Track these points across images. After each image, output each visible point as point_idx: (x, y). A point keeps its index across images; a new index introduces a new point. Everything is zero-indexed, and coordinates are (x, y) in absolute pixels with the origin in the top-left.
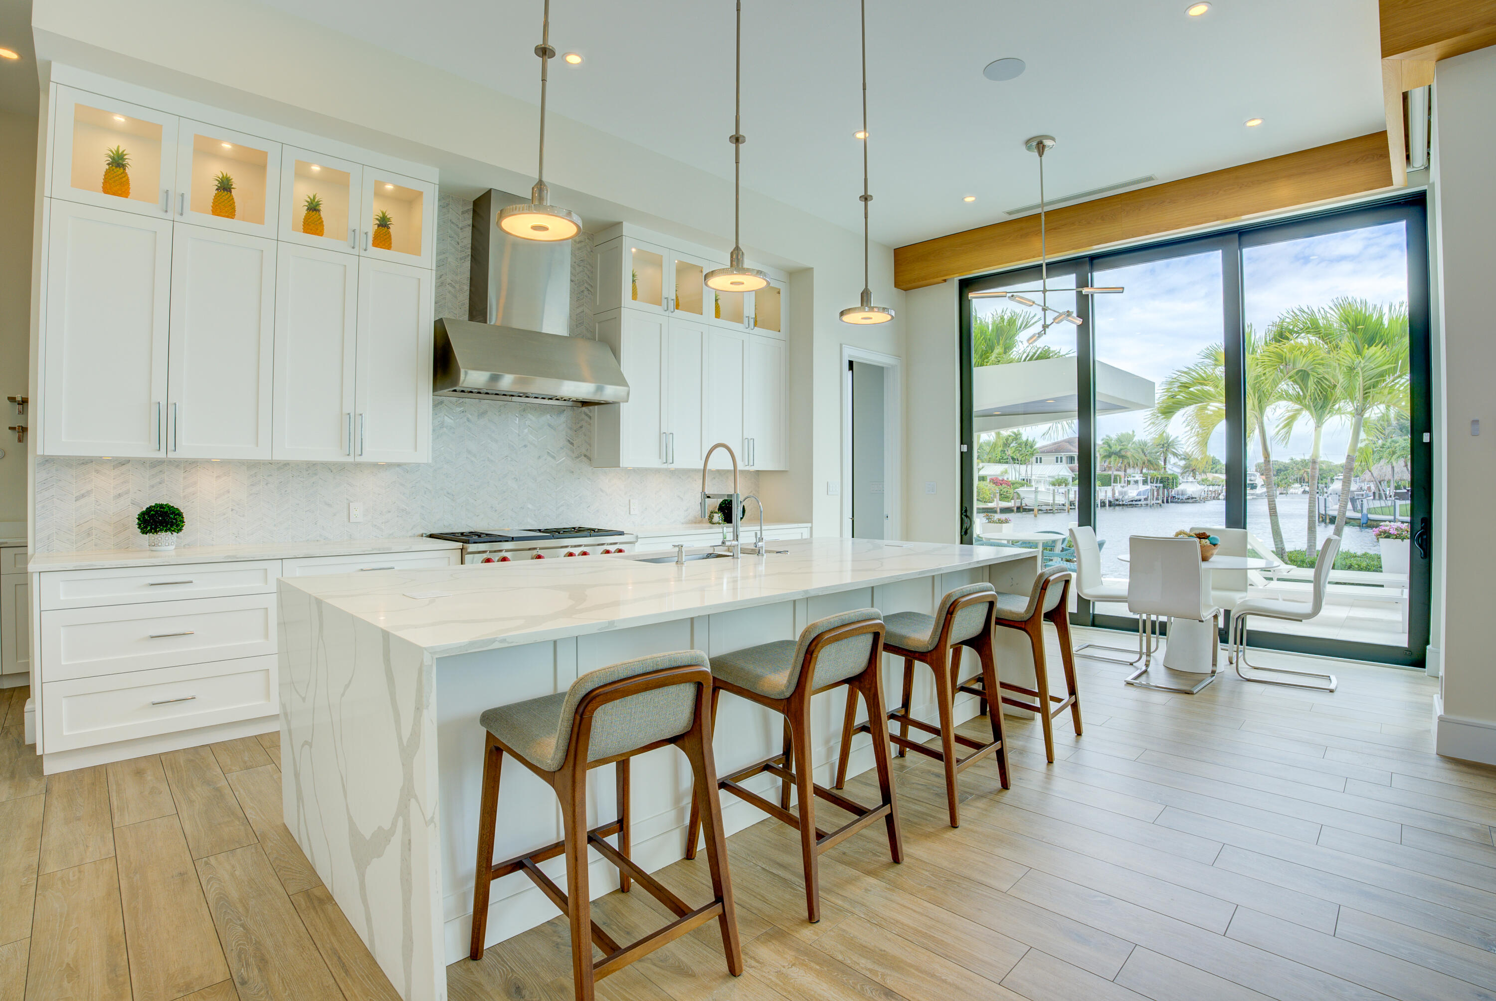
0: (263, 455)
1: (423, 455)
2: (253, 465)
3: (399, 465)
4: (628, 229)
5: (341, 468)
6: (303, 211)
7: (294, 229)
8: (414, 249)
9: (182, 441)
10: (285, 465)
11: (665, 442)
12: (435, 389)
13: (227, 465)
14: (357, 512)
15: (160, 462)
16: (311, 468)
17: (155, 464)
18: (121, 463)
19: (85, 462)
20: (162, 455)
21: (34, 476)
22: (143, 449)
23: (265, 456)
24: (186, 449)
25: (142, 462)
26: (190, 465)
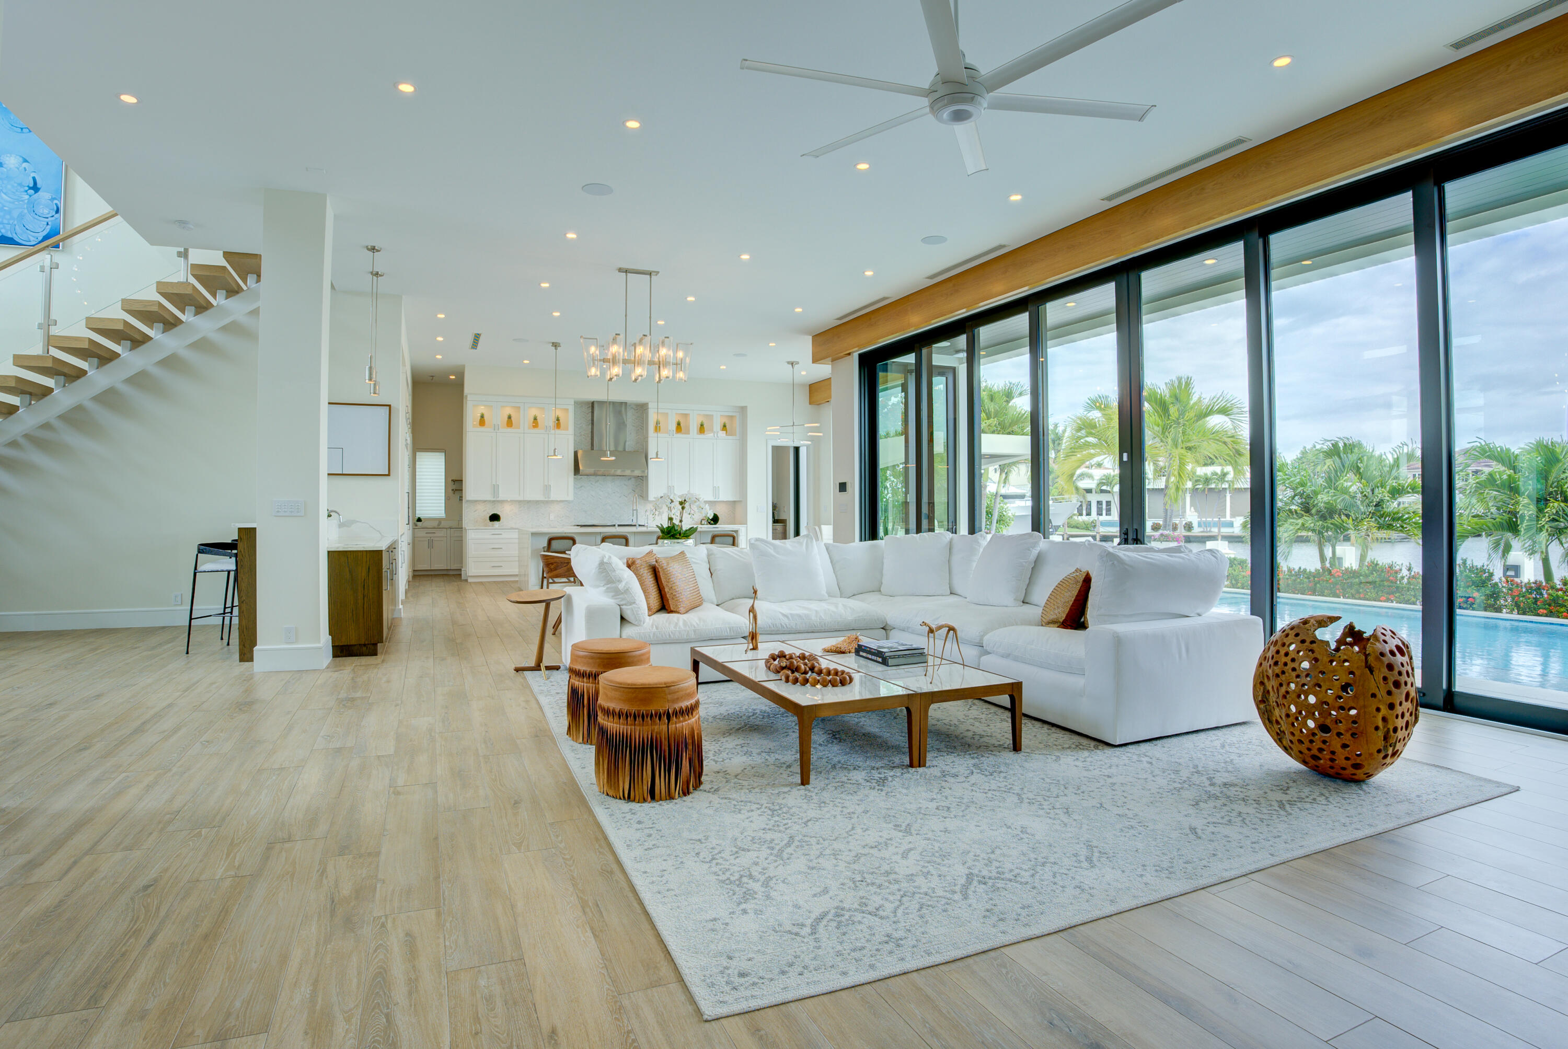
0: (521, 498)
2: (520, 502)
8: (567, 429)
9: (500, 495)
10: (529, 502)
13: (513, 502)
16: (537, 502)
19: (476, 501)
21: (464, 505)
23: (522, 499)
24: (502, 497)
25: (490, 501)
26: (502, 502)
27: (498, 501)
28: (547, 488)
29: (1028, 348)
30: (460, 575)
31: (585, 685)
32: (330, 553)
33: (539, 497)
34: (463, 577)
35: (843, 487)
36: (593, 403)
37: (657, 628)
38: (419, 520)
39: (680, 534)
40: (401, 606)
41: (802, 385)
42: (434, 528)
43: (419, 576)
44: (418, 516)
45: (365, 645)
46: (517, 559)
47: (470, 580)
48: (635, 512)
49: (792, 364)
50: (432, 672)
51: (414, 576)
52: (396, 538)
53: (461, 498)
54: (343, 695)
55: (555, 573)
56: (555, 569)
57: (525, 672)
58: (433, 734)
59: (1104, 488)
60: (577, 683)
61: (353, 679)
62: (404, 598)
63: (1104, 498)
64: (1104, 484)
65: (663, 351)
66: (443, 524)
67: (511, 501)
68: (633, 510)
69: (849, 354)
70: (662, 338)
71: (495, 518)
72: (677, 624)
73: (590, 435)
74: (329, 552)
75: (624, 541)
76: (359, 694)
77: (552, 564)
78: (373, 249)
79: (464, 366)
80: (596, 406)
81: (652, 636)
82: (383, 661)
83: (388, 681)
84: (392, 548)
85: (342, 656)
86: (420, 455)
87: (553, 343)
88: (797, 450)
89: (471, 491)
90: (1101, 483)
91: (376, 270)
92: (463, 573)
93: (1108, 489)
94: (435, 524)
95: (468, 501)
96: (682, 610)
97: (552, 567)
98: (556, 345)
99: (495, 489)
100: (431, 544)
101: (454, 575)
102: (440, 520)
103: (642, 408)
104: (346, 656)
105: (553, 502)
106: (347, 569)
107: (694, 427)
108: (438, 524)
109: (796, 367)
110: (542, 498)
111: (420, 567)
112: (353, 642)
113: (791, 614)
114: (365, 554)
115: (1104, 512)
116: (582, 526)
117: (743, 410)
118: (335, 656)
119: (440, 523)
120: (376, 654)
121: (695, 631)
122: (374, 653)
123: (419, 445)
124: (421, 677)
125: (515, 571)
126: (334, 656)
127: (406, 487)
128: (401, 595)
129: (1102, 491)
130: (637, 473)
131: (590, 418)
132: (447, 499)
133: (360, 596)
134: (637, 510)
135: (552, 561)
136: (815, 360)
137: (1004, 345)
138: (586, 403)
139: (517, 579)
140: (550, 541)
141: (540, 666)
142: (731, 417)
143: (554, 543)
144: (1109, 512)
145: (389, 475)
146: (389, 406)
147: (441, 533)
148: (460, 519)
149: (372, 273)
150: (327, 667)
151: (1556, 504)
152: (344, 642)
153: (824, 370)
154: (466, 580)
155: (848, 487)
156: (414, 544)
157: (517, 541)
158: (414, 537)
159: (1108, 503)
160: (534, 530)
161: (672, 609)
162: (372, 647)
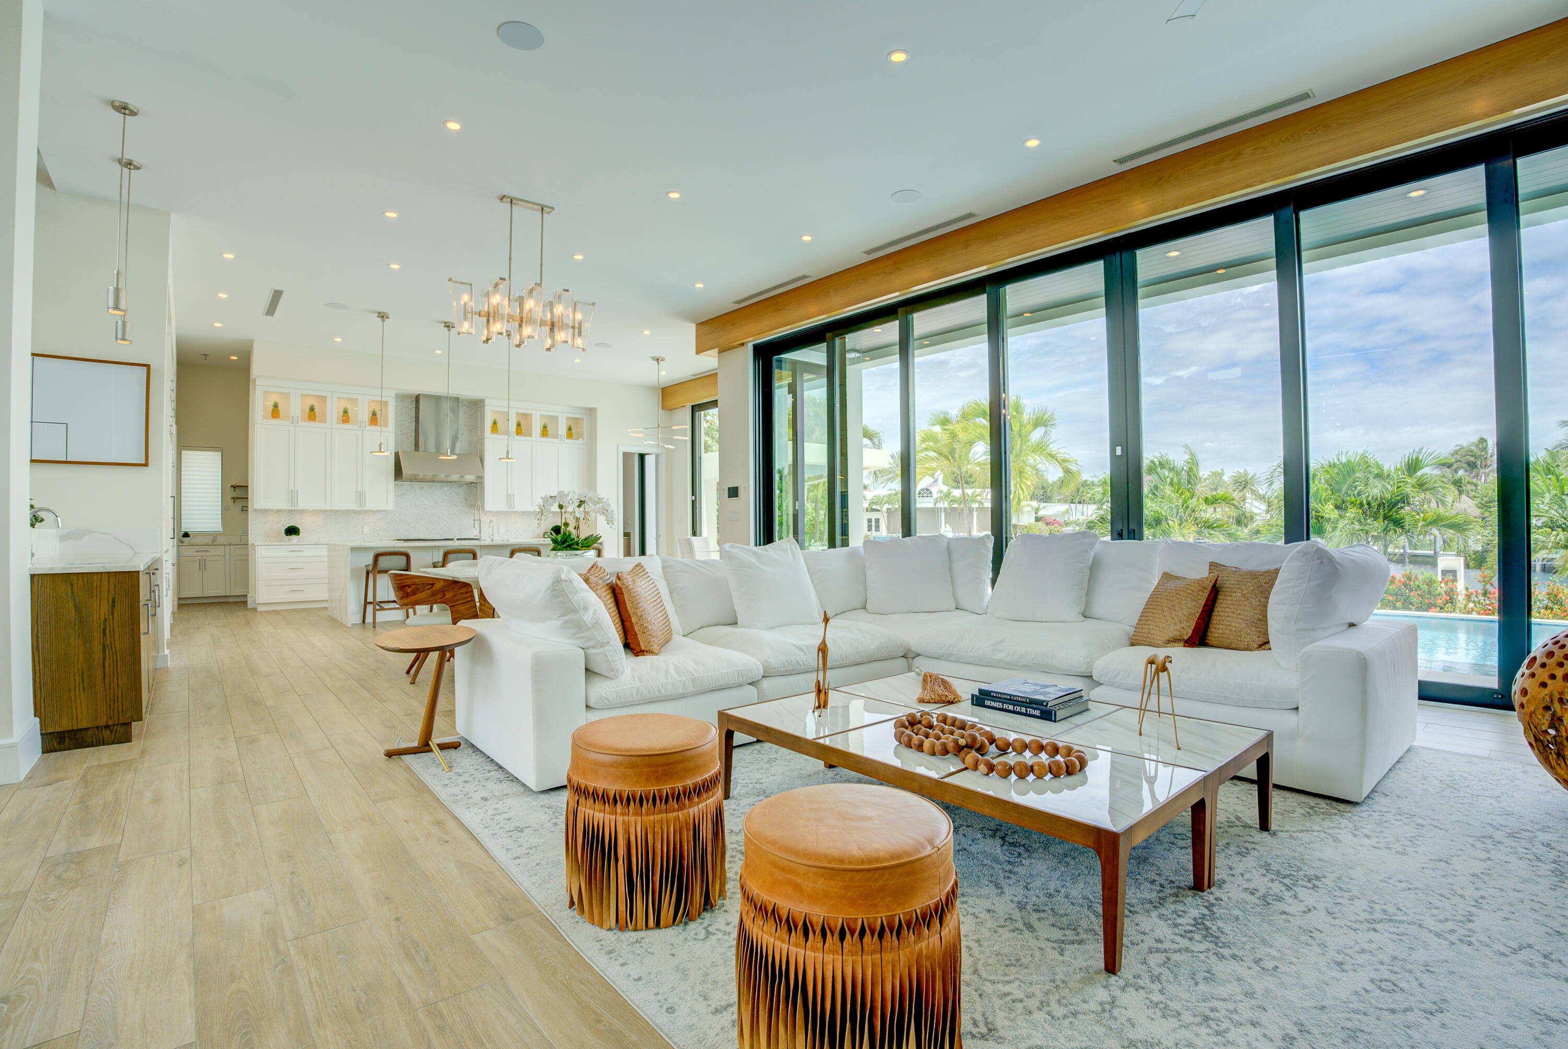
0: (328, 507)
1: (390, 507)
2: (324, 512)
3: (384, 511)
4: (487, 402)
5: (360, 512)
6: (342, 413)
7: (338, 423)
11: (510, 498)
12: (395, 480)
14: (366, 529)
15: (291, 511)
16: (347, 512)
17: (290, 511)
18: (279, 511)
20: (293, 508)
22: (285, 506)
23: (329, 508)
24: (301, 506)
25: (285, 511)
26: (302, 512)
27: (297, 511)
28: (361, 496)
29: (898, 356)
30: (246, 602)
31: (620, 819)
32: (36, 579)
33: (351, 506)
34: (250, 605)
35: (733, 492)
36: (417, 398)
37: (641, 681)
38: (186, 535)
39: (577, 544)
40: (167, 652)
41: (652, 388)
42: (207, 545)
43: (185, 604)
44: (184, 530)
45: (107, 727)
46: (326, 581)
47: (260, 609)
48: (477, 523)
49: (658, 360)
50: (240, 770)
51: (180, 606)
52: (158, 556)
53: (245, 509)
54: (59, 847)
55: (413, 598)
56: (414, 593)
57: (404, 757)
58: (281, 946)
59: (874, 507)
60: (597, 814)
61: (82, 801)
62: (169, 637)
63: (874, 516)
64: (876, 503)
65: (559, 309)
66: (220, 540)
67: (314, 511)
68: (474, 520)
69: (743, 344)
70: (559, 290)
71: (292, 531)
72: (666, 671)
73: (413, 435)
74: (32, 576)
75: (472, 555)
76: (94, 842)
77: (409, 586)
78: (123, 109)
79: (251, 342)
80: (421, 400)
81: (634, 693)
82: (143, 753)
83: (157, 800)
84: (153, 570)
85: (60, 750)
86: (185, 454)
87: (379, 313)
88: (642, 457)
89: (259, 498)
90: (872, 503)
91: (128, 156)
92: (249, 600)
93: (878, 508)
94: (209, 540)
95: (255, 510)
96: (655, 648)
97: (409, 590)
98: (382, 316)
99: (293, 495)
100: (203, 565)
101: (235, 602)
102: (214, 536)
103: (476, 406)
104: (69, 749)
105: (367, 511)
106: (71, 604)
107: (536, 429)
108: (213, 539)
109: (661, 363)
110: (356, 508)
111: (185, 595)
112: (84, 724)
113: (806, 645)
114: (105, 577)
115: (873, 528)
116: (405, 540)
117: (591, 412)
118: (47, 750)
119: (215, 539)
120: (129, 740)
121: (693, 681)
122: (126, 738)
123: (185, 442)
124: (221, 783)
125: (324, 596)
126: (45, 751)
127: (168, 489)
128: (167, 635)
129: (873, 510)
130: (470, 478)
131: (414, 414)
132: (225, 509)
133: (97, 648)
134: (480, 520)
135: (409, 582)
136: (699, 351)
137: (875, 352)
138: (408, 396)
139: (325, 605)
140: (377, 557)
141: (428, 745)
142: (577, 419)
143: (382, 560)
144: (877, 528)
145: (146, 465)
146: (148, 366)
147: (219, 551)
148: (245, 532)
149: (120, 161)
150: (30, 777)
151: (1353, 510)
152: (65, 725)
153: (710, 361)
154: (255, 609)
155: (741, 492)
156: (179, 565)
157: (326, 559)
158: (179, 556)
159: (877, 521)
160: (354, 544)
161: (643, 648)
162: (121, 729)
